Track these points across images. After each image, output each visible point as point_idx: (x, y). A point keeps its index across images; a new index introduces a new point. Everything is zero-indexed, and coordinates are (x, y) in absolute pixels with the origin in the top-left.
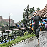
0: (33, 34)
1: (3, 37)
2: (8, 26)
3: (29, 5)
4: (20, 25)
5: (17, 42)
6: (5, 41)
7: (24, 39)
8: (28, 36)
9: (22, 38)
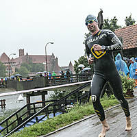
1: (29, 108)
2: (41, 75)
4: (77, 71)
5: (70, 121)
6: (37, 119)
7: (92, 113)
9: (86, 108)
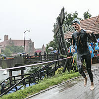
0: (76, 72)
3: (64, 9)
5: (38, 90)
6: (16, 88)
7: (55, 84)
8: (63, 77)
9: (51, 80)
